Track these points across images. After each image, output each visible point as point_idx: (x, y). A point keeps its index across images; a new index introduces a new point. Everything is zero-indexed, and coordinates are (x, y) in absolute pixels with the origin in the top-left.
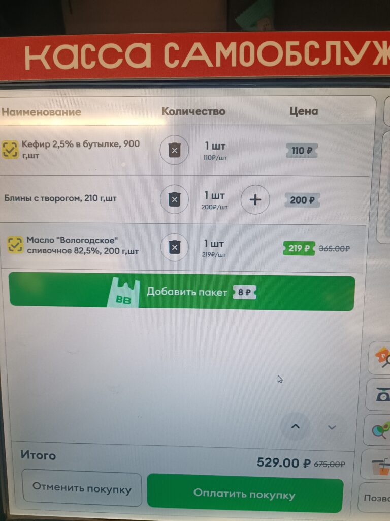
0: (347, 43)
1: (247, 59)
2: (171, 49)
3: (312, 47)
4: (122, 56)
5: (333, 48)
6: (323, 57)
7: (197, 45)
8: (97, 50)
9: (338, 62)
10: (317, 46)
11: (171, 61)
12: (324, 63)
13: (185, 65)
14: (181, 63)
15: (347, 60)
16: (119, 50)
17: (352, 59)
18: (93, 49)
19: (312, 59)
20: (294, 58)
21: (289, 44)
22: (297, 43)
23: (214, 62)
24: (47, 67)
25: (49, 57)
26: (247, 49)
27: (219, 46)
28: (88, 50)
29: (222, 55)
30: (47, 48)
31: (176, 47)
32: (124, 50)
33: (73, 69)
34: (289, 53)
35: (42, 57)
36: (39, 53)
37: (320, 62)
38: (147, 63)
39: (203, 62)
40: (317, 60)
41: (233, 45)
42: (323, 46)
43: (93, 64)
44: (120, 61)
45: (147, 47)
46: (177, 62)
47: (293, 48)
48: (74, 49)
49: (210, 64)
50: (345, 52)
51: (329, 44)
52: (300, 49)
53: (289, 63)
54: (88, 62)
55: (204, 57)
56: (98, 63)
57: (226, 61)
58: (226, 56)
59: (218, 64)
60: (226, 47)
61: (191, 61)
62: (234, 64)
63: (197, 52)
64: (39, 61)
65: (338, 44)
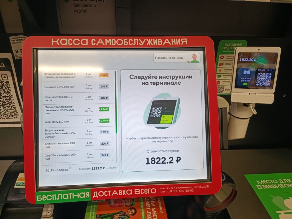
0: (140, 40)
1: (114, 43)
2: (93, 41)
3: (131, 41)
4: (80, 42)
5: (136, 41)
6: (134, 43)
7: (100, 40)
8: (73, 40)
9: (138, 44)
10: (132, 40)
11: (93, 44)
12: (134, 44)
13: (97, 44)
14: (96, 44)
15: (140, 44)
16: (79, 40)
17: (141, 43)
18: (72, 40)
19: (131, 43)
20: (126, 43)
21: (125, 40)
22: (127, 40)
23: (105, 44)
24: (58, 44)
25: (59, 42)
26: (114, 41)
27: (106, 40)
28: (70, 40)
29: (107, 42)
30: (58, 39)
31: (95, 40)
32: (80, 40)
33: (66, 45)
34: (125, 42)
35: (57, 42)
36: (56, 41)
37: (133, 44)
38: (87, 44)
39: (102, 44)
40: (132, 44)
41: (110, 40)
42: (133, 40)
43: (72, 44)
44: (79, 43)
45: (87, 40)
46: (95, 44)
47: (126, 41)
48: (66, 40)
49: (104, 44)
50: (139, 42)
51: (135, 40)
52: (128, 41)
53: (125, 44)
54: (70, 43)
55: (102, 43)
56: (73, 43)
57: (108, 44)
58: (108, 43)
59: (106, 44)
60: (108, 40)
61: (99, 44)
62: (110, 44)
63: (100, 41)
64: (56, 43)
65: (137, 40)
